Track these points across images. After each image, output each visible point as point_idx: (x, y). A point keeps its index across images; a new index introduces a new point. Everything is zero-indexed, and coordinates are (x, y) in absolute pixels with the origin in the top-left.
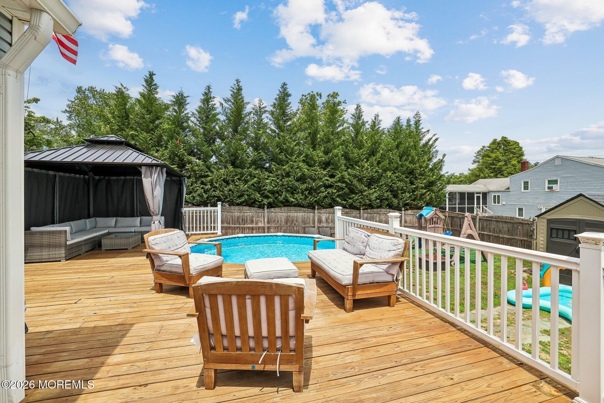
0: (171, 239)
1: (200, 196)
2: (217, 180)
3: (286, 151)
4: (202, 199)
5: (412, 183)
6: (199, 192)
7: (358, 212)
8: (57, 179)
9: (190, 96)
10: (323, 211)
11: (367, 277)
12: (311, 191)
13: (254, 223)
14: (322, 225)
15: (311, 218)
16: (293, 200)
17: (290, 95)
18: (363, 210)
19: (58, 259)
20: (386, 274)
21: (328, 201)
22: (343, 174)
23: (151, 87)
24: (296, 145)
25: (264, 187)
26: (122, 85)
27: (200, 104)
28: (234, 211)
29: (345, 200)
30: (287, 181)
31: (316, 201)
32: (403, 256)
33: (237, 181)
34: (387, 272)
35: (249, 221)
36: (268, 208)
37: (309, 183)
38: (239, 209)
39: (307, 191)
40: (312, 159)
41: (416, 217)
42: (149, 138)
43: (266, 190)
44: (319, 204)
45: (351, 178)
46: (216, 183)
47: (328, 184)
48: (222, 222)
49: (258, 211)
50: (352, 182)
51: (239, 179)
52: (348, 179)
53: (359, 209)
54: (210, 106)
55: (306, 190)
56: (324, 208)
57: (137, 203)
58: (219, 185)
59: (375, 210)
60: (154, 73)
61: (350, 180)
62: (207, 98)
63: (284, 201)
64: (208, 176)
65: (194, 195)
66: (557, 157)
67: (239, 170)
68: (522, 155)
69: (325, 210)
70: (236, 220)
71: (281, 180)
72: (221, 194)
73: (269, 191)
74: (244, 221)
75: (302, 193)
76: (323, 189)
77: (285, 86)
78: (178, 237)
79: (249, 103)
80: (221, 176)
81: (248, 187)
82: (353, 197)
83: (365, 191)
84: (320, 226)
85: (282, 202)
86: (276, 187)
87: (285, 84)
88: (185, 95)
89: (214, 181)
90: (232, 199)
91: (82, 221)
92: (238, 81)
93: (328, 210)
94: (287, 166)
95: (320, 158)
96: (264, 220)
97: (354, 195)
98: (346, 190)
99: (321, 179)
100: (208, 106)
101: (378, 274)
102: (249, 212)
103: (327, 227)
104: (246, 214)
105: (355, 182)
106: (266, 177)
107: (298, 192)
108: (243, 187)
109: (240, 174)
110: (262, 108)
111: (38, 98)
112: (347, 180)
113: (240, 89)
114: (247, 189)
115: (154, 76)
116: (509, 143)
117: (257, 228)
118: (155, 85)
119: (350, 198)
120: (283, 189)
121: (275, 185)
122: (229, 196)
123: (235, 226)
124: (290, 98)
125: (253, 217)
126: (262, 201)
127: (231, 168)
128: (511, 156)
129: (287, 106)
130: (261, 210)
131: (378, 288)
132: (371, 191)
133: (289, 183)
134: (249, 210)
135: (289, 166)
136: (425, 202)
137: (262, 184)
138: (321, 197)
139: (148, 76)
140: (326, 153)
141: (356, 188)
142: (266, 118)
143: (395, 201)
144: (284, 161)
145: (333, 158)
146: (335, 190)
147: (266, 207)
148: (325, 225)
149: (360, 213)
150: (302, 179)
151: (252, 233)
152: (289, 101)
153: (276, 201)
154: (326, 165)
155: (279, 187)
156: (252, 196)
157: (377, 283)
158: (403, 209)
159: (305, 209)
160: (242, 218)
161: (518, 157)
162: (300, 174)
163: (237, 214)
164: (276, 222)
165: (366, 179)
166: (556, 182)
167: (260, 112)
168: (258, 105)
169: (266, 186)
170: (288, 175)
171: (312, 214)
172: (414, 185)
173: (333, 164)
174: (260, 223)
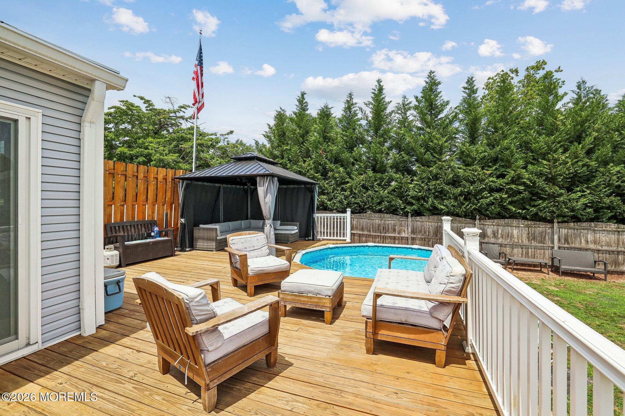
0: (249, 241)
1: (341, 202)
2: (357, 186)
3: (434, 149)
4: (343, 205)
6: (339, 199)
7: (549, 226)
8: (222, 190)
10: (489, 222)
11: (396, 314)
12: (467, 196)
13: (397, 232)
14: (486, 240)
16: (442, 207)
17: (439, 83)
18: (558, 222)
19: (212, 250)
20: (429, 316)
21: (496, 209)
22: (518, 172)
23: (302, 105)
24: (445, 142)
25: (406, 192)
26: (281, 109)
27: (343, 112)
28: (374, 218)
29: (524, 209)
30: (435, 185)
31: (475, 209)
32: (459, 294)
33: (376, 187)
34: (431, 313)
35: (390, 230)
36: (412, 216)
37: (465, 187)
38: (380, 216)
39: (462, 196)
40: (468, 156)
42: (299, 151)
43: (410, 196)
45: (535, 178)
46: (355, 189)
47: (496, 186)
48: (352, 229)
49: (402, 220)
50: (534, 183)
51: (379, 185)
52: (528, 179)
53: (551, 222)
54: (352, 112)
55: (460, 195)
56: (490, 218)
58: (359, 191)
59: (584, 224)
60: (305, 92)
61: (531, 181)
62: (349, 105)
63: (431, 208)
64: (348, 182)
65: (335, 201)
67: (379, 175)
70: (377, 228)
71: (427, 185)
72: (360, 201)
73: (412, 197)
74: (386, 229)
75: (456, 199)
76: (485, 193)
77: (432, 75)
78: (258, 240)
79: (391, 102)
80: (360, 182)
81: (389, 193)
82: (539, 205)
83: (561, 195)
84: (483, 241)
85: (428, 210)
86: (420, 192)
87: (431, 72)
88: (330, 107)
89: (353, 188)
90: (371, 206)
91: (239, 222)
92: (379, 81)
93: (496, 221)
94: (434, 167)
95: (481, 153)
96: (408, 229)
97: (541, 202)
98: (526, 194)
99: (483, 180)
100: (350, 112)
101: (415, 313)
102: (390, 220)
103: (494, 244)
104: (387, 222)
105: (541, 183)
106: (409, 181)
107: (450, 198)
108: (384, 193)
109: (380, 179)
110: (406, 105)
111: (232, 130)
112: (525, 180)
113: (381, 89)
114: (387, 195)
115: (305, 96)
117: (400, 238)
118: (306, 102)
119: (534, 206)
120: (429, 194)
121: (419, 189)
122: (369, 202)
123: (376, 234)
124: (439, 86)
125: (395, 226)
126: (405, 208)
127: (370, 173)
129: (436, 96)
130: (404, 219)
131: (414, 334)
132: (573, 196)
133: (436, 187)
134: (391, 218)
135: (437, 167)
137: (404, 189)
138: (482, 204)
139: (300, 96)
140: (492, 145)
141: (542, 190)
142: (412, 115)
144: (432, 161)
145: (502, 152)
146: (506, 194)
147: (410, 215)
148: (493, 240)
149: (553, 228)
150: (455, 182)
151: (395, 243)
152: (439, 91)
153: (422, 208)
155: (423, 192)
156: (393, 203)
157: (412, 325)
159: (461, 219)
160: (384, 227)
162: (451, 176)
163: (377, 221)
164: (423, 232)
165: (562, 177)
167: (405, 109)
168: (401, 103)
169: (409, 192)
170: (436, 177)
173: (502, 160)
174: (404, 233)
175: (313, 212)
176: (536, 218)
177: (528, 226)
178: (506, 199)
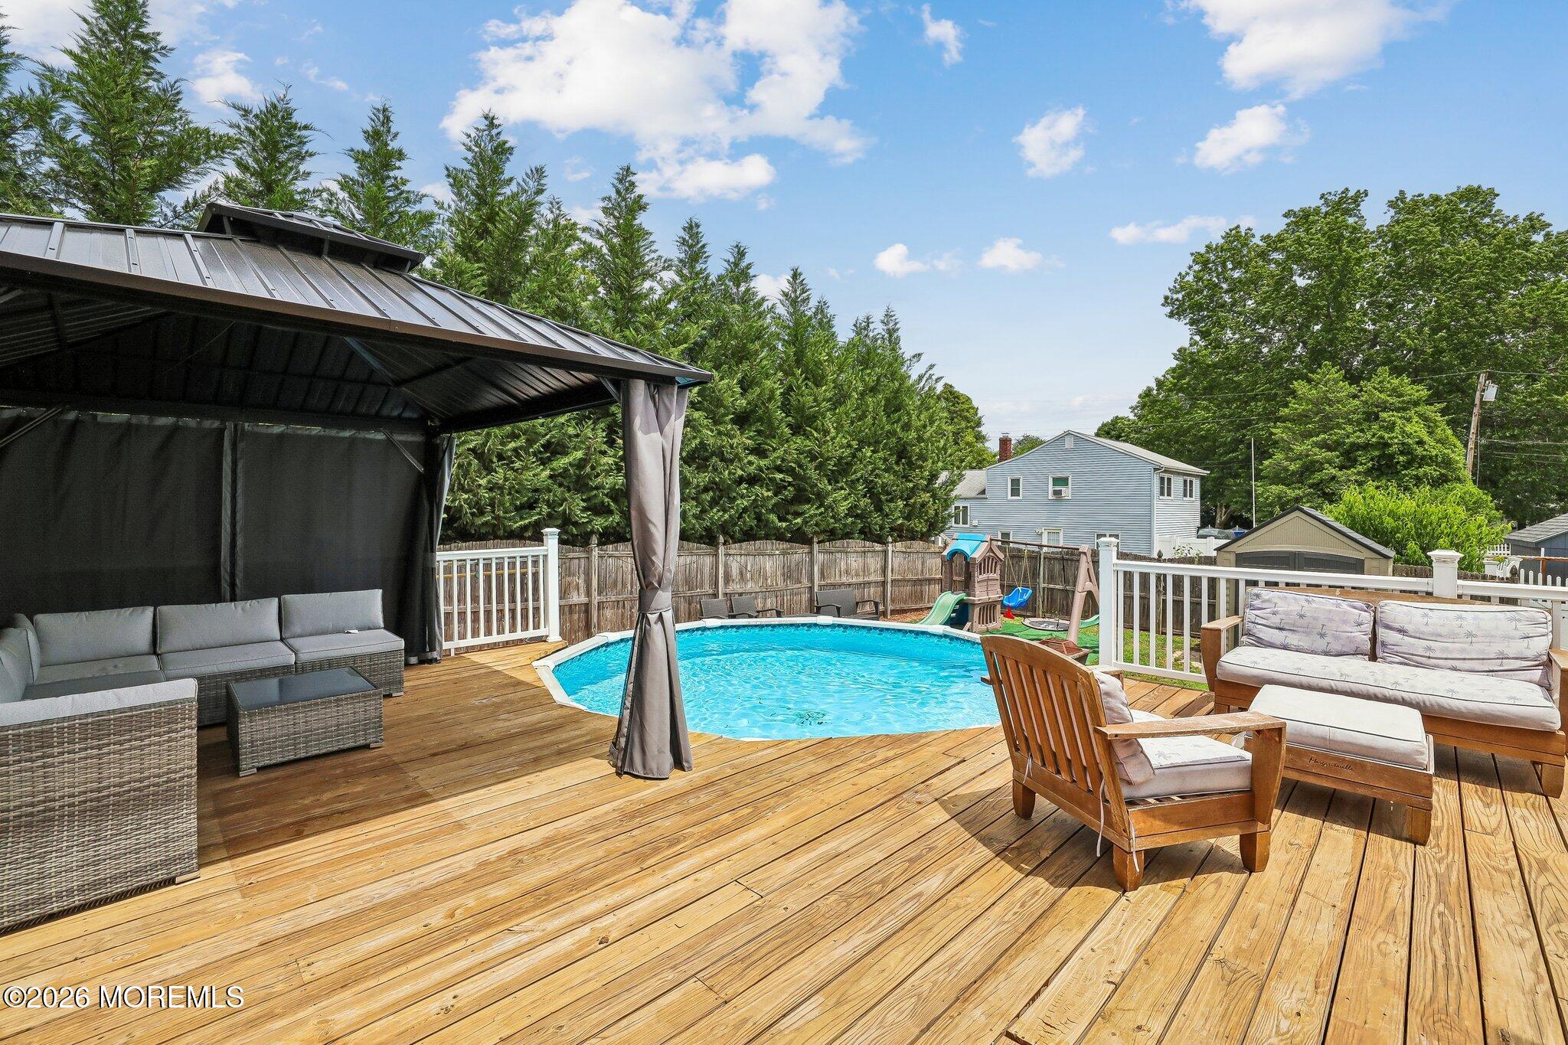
5: (906, 478)
7: (806, 550)
9: (316, 125)
10: (735, 548)
12: (717, 492)
15: (707, 570)
18: (818, 543)
21: (749, 521)
22: (784, 447)
25: (596, 477)
36: (600, 544)
37: (715, 471)
41: (943, 557)
44: (725, 533)
45: (804, 461)
47: (754, 473)
49: (571, 555)
53: (811, 542)
57: (234, 535)
59: (838, 543)
66: (1068, 434)
68: (979, 424)
69: (737, 545)
72: (464, 500)
73: (610, 492)
76: (743, 488)
81: (550, 477)
82: (805, 512)
83: (828, 494)
84: (727, 591)
90: (498, 518)
93: (744, 544)
95: (736, 399)
96: (587, 581)
97: (808, 506)
98: (791, 492)
99: (740, 459)
105: (812, 473)
106: (603, 448)
107: (689, 497)
108: (536, 476)
109: (525, 433)
112: (794, 465)
114: (551, 481)
116: (958, 397)
117: (567, 609)
119: (799, 515)
122: (492, 505)
126: (589, 522)
128: (963, 424)
130: (577, 553)
136: (926, 521)
137: (593, 468)
141: (811, 486)
143: (876, 519)
145: (762, 402)
146: (768, 491)
147: (595, 540)
149: (808, 552)
150: (697, 458)
154: (742, 420)
156: (565, 507)
158: (890, 539)
159: (691, 545)
161: (973, 428)
162: (695, 443)
164: (619, 586)
165: (830, 463)
166: (1064, 481)
169: (606, 477)
171: (708, 561)
172: (911, 481)
173: (760, 419)
174: (575, 594)
175: (433, 550)
176: (800, 537)
177: (784, 553)
178: (765, 499)
